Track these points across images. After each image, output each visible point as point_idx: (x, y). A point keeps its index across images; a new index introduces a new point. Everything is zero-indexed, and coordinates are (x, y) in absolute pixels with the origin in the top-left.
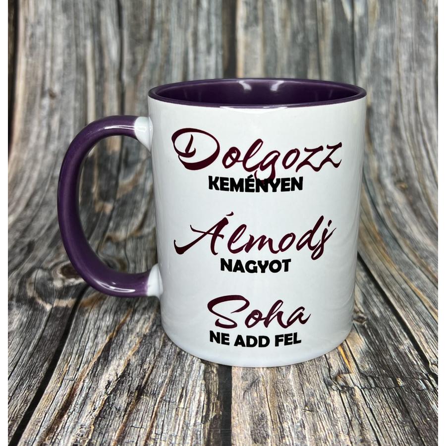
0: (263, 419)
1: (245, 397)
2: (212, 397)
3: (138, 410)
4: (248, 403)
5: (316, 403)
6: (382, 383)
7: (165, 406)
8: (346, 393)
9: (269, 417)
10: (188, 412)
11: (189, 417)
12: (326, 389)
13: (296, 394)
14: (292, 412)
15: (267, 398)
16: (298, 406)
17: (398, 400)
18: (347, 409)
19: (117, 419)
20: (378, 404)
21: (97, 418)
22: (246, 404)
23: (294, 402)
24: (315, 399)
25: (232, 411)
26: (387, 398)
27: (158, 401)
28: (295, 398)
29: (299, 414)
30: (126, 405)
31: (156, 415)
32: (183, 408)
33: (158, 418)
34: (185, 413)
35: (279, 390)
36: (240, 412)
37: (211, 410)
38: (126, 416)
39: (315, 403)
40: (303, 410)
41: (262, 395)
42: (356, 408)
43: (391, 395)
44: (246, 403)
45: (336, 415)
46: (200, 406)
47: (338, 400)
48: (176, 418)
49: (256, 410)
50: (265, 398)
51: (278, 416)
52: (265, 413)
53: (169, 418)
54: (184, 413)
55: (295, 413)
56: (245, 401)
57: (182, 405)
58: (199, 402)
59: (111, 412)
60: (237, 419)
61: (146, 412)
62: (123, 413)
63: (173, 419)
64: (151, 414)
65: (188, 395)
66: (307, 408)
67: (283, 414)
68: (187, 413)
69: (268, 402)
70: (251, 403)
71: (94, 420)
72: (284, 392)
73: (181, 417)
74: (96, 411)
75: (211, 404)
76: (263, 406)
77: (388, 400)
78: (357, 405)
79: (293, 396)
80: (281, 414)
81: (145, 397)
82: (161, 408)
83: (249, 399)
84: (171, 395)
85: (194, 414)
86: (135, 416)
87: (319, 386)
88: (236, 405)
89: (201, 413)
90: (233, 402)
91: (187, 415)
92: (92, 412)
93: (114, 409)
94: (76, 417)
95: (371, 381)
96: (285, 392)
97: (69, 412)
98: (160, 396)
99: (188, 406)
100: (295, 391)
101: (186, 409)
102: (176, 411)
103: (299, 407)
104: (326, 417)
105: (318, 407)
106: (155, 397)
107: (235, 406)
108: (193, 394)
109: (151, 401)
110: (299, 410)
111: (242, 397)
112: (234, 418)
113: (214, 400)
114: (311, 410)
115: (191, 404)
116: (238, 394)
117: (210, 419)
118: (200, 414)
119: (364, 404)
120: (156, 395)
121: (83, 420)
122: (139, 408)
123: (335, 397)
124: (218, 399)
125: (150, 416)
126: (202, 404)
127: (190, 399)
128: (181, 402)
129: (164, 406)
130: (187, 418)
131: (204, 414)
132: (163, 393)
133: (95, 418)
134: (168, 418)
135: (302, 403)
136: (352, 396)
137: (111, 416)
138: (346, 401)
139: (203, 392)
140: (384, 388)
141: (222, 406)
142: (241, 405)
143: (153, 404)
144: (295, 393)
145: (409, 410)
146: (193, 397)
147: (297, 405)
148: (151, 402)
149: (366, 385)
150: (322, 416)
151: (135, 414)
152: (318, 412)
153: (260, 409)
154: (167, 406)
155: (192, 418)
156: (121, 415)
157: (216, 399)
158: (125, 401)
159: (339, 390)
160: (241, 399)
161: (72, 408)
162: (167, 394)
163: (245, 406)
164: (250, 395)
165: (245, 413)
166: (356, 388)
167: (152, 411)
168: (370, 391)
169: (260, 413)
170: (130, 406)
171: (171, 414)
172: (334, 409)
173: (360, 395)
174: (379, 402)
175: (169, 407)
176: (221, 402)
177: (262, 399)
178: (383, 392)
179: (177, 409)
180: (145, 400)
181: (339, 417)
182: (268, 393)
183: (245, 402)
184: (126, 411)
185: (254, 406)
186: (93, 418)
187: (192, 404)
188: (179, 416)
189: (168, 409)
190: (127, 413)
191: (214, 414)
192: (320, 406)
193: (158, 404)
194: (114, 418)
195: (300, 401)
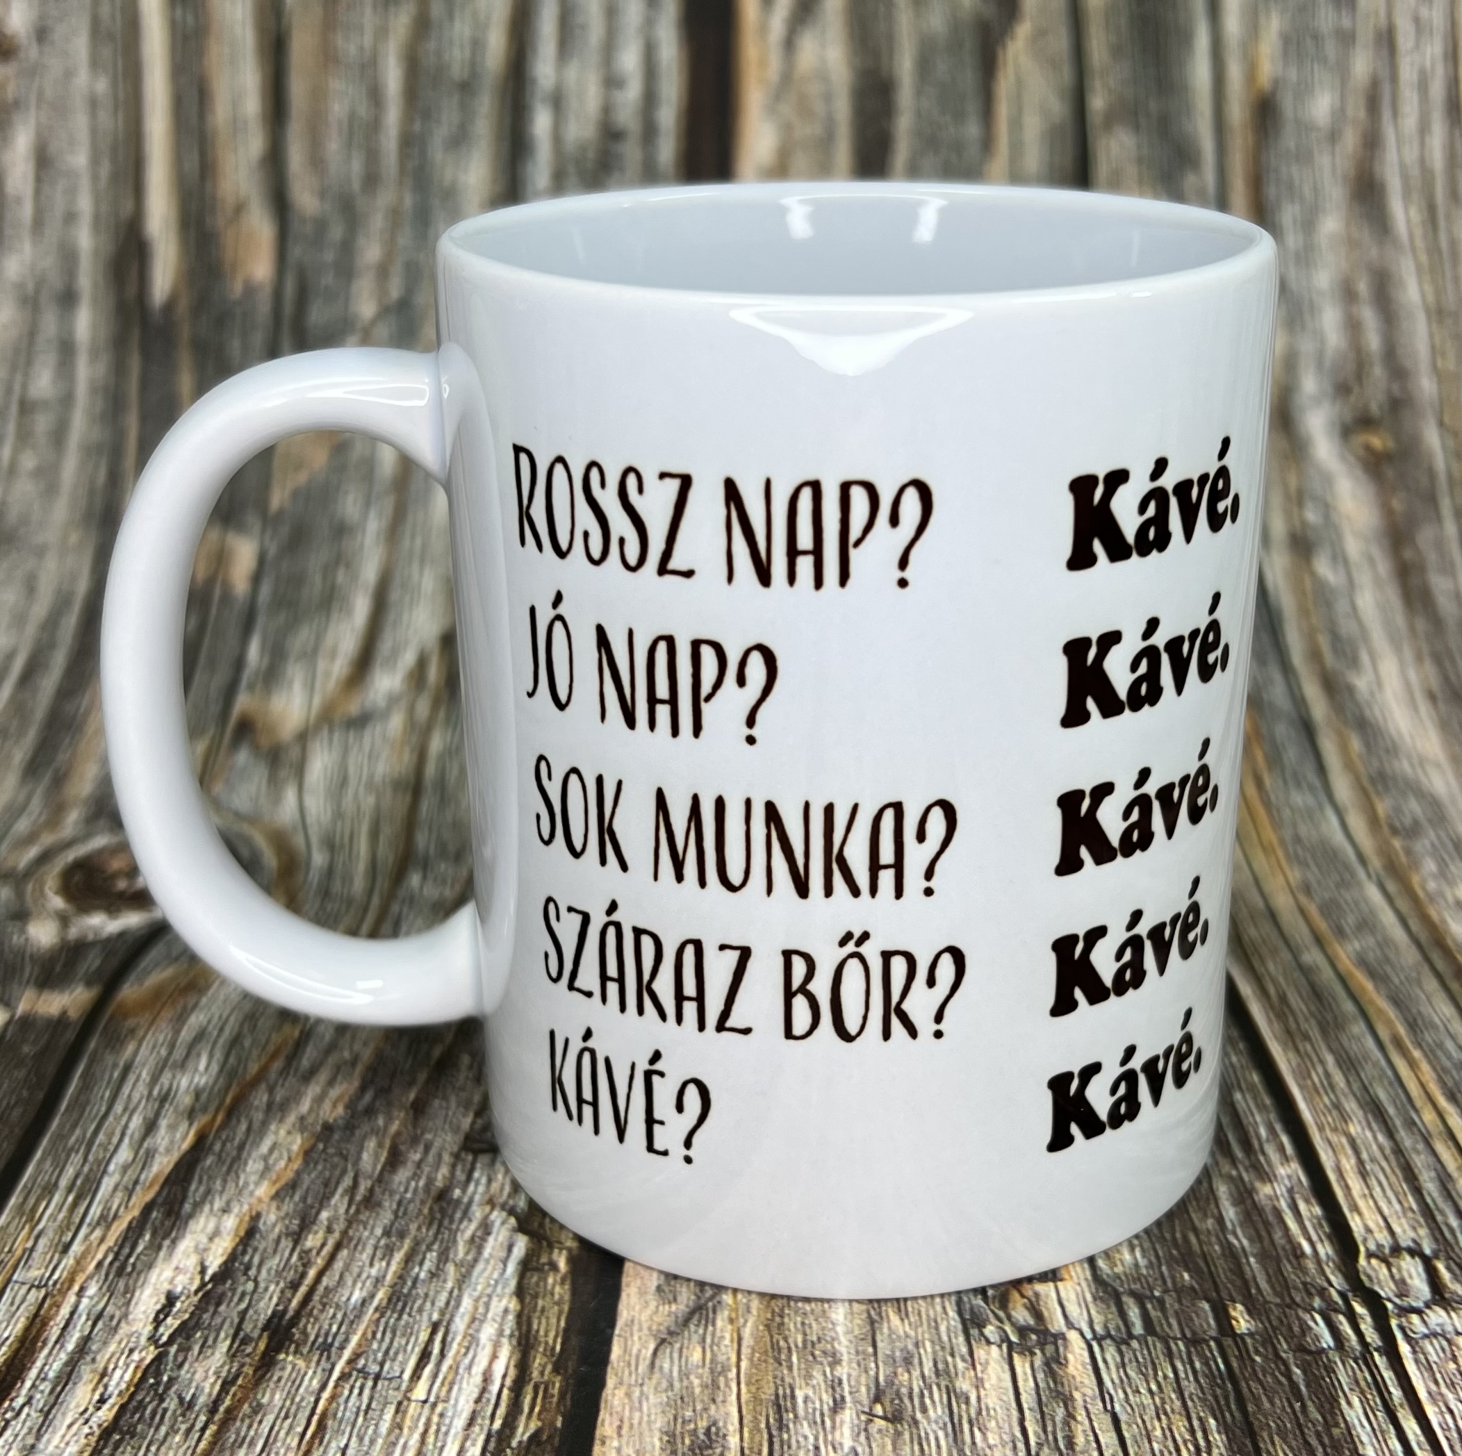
0: (710, 1447)
1: (658, 1363)
2: (538, 1361)
3: (258, 1409)
4: (664, 1384)
5: (916, 1390)
6: (1174, 1322)
7: (360, 1394)
8: (1033, 1354)
9: (733, 1441)
10: (442, 1415)
11: (441, 1436)
12: (961, 1339)
13: (845, 1358)
14: (823, 1422)
15: (738, 1367)
16: (848, 1398)
17: (1223, 1387)
18: (1027, 1413)
19: (177, 1438)
20: (1147, 1400)
21: (106, 1433)
22: (656, 1389)
23: (835, 1385)
24: (916, 1373)
25: (603, 1415)
26: (1182, 1375)
27: (336, 1374)
28: (842, 1371)
29: (847, 1431)
30: (217, 1388)
31: (321, 1427)
32: (425, 1402)
33: (327, 1437)
34: (429, 1420)
35: (786, 1339)
36: (631, 1418)
37: (526, 1409)
38: (213, 1428)
39: (911, 1389)
40: (863, 1417)
41: (721, 1358)
42: (1060, 1413)
43: (1198, 1365)
44: (659, 1383)
45: (984, 1434)
46: (486, 1395)
47: (1000, 1380)
48: (392, 1438)
49: (689, 1414)
50: (730, 1370)
51: (766, 1436)
52: (721, 1424)
53: (367, 1440)
54: (423, 1420)
55: (833, 1428)
56: (657, 1376)
57: (420, 1392)
58: (487, 1378)
59: (160, 1411)
60: (615, 1444)
61: (286, 1417)
62: (203, 1418)
63: (380, 1441)
64: (304, 1422)
65: (450, 1355)
66: (878, 1410)
67: (788, 1431)
68: (435, 1419)
69: (739, 1384)
70: (677, 1385)
71: (93, 1439)
72: (805, 1346)
73: (410, 1435)
74: (106, 1406)
75: (529, 1389)
76: (719, 1399)
77: (1184, 1383)
78: (1067, 1401)
79: (835, 1361)
80: (780, 1429)
81: (290, 1358)
82: (342, 1400)
83: (671, 1371)
84: (387, 1352)
85: (460, 1423)
86: (244, 1429)
87: (937, 1328)
88: (620, 1393)
89: (487, 1422)
90: (611, 1381)
91: (433, 1428)
92: (91, 1409)
93: (171, 1404)
94: (31, 1429)
95: (1134, 1314)
96: (809, 1346)
97: (10, 1408)
98: (347, 1354)
99: (443, 1394)
100: (843, 1346)
101: (434, 1405)
102: (397, 1411)
103: (849, 1404)
104: (943, 1443)
105: (923, 1405)
106: (329, 1358)
107: (614, 1396)
108: (468, 1349)
109: (310, 1373)
110: (848, 1415)
111: (648, 1362)
112: (603, 1443)
113: (542, 1373)
114: (895, 1418)
115: (456, 1388)
116: (635, 1351)
117: (514, 1444)
118: (482, 1429)
119: (1093, 1398)
120: (334, 1350)
121: (56, 1441)
122: (265, 1401)
123: (990, 1370)
124: (556, 1370)
125: (300, 1429)
126: (495, 1388)
127: (455, 1369)
128: (419, 1378)
129: (356, 1391)
130: (431, 1439)
131: (497, 1424)
132: (359, 1345)
133: (97, 1432)
134: (361, 1439)
135: (863, 1389)
136: (1054, 1365)
137: (157, 1429)
138: (1027, 1386)
139: (505, 1341)
140: (1175, 1339)
141: (569, 1396)
142: (637, 1393)
143: (316, 1384)
144: (844, 1350)
145: (1256, 1423)
146: (467, 1361)
147: (843, 1398)
148: (312, 1379)
149: (1111, 1326)
150: (932, 1438)
151: (247, 1421)
152: (916, 1422)
153: (706, 1409)
154: (367, 1392)
155: (450, 1439)
156: (193, 1425)
157: (549, 1368)
158: (217, 1373)
159: (1010, 1344)
160: (640, 1370)
161: (24, 1391)
162: (375, 1346)
163: (651, 1397)
164: (676, 1355)
165: (649, 1422)
166: (1073, 1336)
167: (307, 1413)
168: (1124, 1348)
169: (703, 1424)
170: (233, 1389)
171: (377, 1425)
172: (979, 1413)
173: (1083, 1365)
174: (1150, 1391)
175: (371, 1399)
176: (565, 1380)
177: (717, 1371)
178: (1170, 1355)
179: (400, 1404)
180: (289, 1368)
181: (991, 1442)
182: (745, 1351)
183: (654, 1381)
184: (213, 1410)
185: (684, 1399)
186: (92, 1434)
187: (460, 1389)
188: (406, 1431)
189: (369, 1406)
190: (217, 1418)
191: (534, 1425)
192: (928, 1401)
193: (336, 1387)
194: (167, 1434)
195: (858, 1382)
